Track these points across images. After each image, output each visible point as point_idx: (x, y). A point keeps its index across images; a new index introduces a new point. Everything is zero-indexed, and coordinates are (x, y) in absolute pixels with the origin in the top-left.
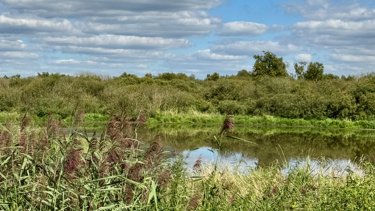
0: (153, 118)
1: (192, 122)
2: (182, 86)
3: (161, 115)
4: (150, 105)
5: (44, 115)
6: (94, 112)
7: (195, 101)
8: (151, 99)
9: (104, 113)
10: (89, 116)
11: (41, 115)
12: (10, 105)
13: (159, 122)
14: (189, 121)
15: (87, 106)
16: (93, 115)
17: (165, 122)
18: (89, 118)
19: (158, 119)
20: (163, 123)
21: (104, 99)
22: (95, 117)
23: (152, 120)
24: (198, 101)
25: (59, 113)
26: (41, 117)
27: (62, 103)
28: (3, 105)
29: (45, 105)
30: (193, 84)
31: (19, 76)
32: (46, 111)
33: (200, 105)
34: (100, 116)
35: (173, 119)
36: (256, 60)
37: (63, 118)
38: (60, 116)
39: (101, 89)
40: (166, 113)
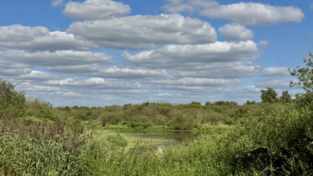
0: (196, 128)
1: (219, 130)
2: (217, 109)
3: (201, 127)
4: (194, 120)
5: (135, 126)
6: (163, 125)
7: (223, 118)
8: (196, 117)
9: (168, 125)
10: (160, 127)
11: (133, 126)
12: (118, 121)
13: (200, 130)
14: (217, 130)
15: (159, 121)
16: (162, 126)
17: (203, 130)
18: (160, 128)
19: (199, 129)
20: (202, 131)
21: (169, 117)
22: (163, 128)
23: (195, 129)
24: (224, 118)
25: (143, 125)
26: (133, 127)
27: (144, 119)
28: (114, 121)
29: (136, 121)
30: (225, 108)
31: (130, 104)
32: (135, 124)
33: (226, 120)
34: (166, 127)
35: (207, 129)
36: (262, 93)
37: (145, 128)
38: (143, 127)
39: (168, 111)
40: (204, 125)
